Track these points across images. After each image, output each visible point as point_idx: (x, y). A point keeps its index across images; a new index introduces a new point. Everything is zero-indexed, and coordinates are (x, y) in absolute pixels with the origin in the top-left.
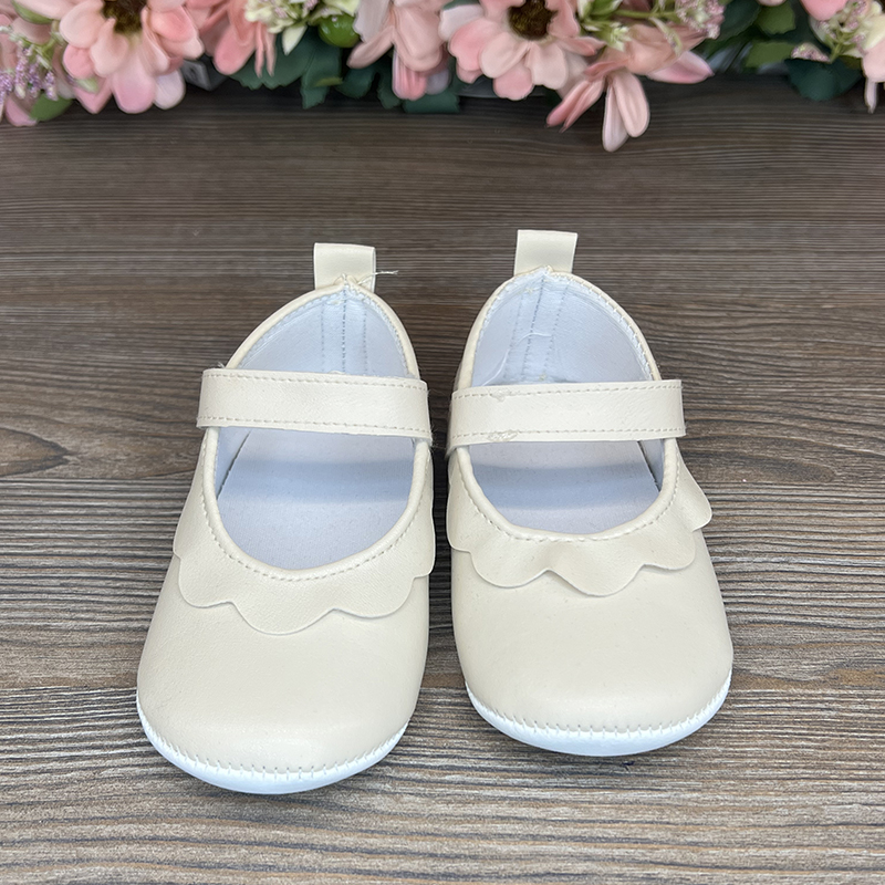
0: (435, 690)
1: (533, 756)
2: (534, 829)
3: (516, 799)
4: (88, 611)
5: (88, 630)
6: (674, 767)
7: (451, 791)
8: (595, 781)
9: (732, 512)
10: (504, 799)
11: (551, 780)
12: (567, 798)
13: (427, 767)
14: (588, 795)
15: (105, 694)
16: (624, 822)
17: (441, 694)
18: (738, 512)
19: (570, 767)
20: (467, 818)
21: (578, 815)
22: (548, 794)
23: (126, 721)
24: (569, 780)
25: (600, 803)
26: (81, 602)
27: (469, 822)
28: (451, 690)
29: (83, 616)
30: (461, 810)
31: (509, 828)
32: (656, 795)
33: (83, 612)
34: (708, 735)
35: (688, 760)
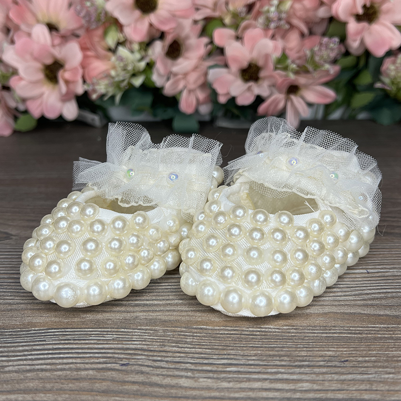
0: (218, 328)
1: (282, 358)
2: (288, 395)
3: (274, 379)
4: (11, 296)
5: (10, 304)
6: (375, 362)
7: (231, 376)
8: (324, 370)
9: (382, 253)
10: (266, 379)
11: (295, 370)
12: (308, 378)
13: (215, 364)
14: (321, 377)
15: (14, 332)
16: (347, 390)
17: (222, 330)
18: (385, 253)
19: (307, 363)
20: (242, 390)
21: (316, 387)
22: (295, 377)
23: (25, 344)
24: (307, 369)
25: (330, 381)
26: (8, 292)
27: (243, 392)
28: (227, 328)
29: (8, 298)
30: (239, 385)
31: (271, 395)
32: (366, 376)
33: (8, 296)
34: (392, 346)
35: (382, 358)
